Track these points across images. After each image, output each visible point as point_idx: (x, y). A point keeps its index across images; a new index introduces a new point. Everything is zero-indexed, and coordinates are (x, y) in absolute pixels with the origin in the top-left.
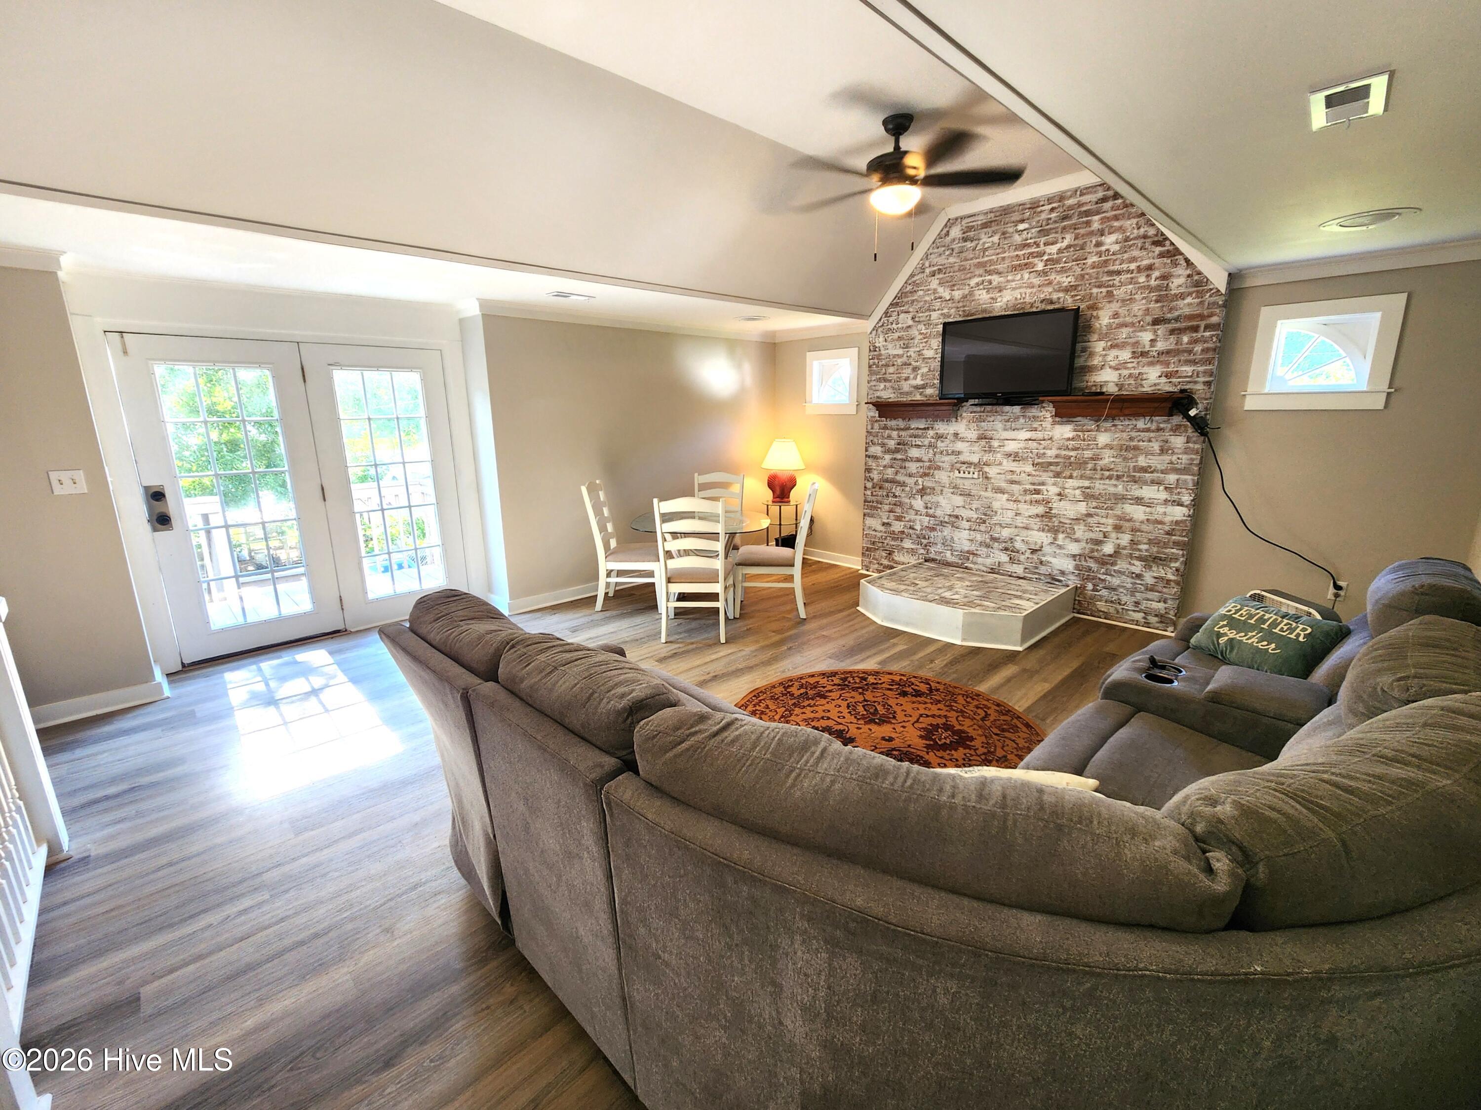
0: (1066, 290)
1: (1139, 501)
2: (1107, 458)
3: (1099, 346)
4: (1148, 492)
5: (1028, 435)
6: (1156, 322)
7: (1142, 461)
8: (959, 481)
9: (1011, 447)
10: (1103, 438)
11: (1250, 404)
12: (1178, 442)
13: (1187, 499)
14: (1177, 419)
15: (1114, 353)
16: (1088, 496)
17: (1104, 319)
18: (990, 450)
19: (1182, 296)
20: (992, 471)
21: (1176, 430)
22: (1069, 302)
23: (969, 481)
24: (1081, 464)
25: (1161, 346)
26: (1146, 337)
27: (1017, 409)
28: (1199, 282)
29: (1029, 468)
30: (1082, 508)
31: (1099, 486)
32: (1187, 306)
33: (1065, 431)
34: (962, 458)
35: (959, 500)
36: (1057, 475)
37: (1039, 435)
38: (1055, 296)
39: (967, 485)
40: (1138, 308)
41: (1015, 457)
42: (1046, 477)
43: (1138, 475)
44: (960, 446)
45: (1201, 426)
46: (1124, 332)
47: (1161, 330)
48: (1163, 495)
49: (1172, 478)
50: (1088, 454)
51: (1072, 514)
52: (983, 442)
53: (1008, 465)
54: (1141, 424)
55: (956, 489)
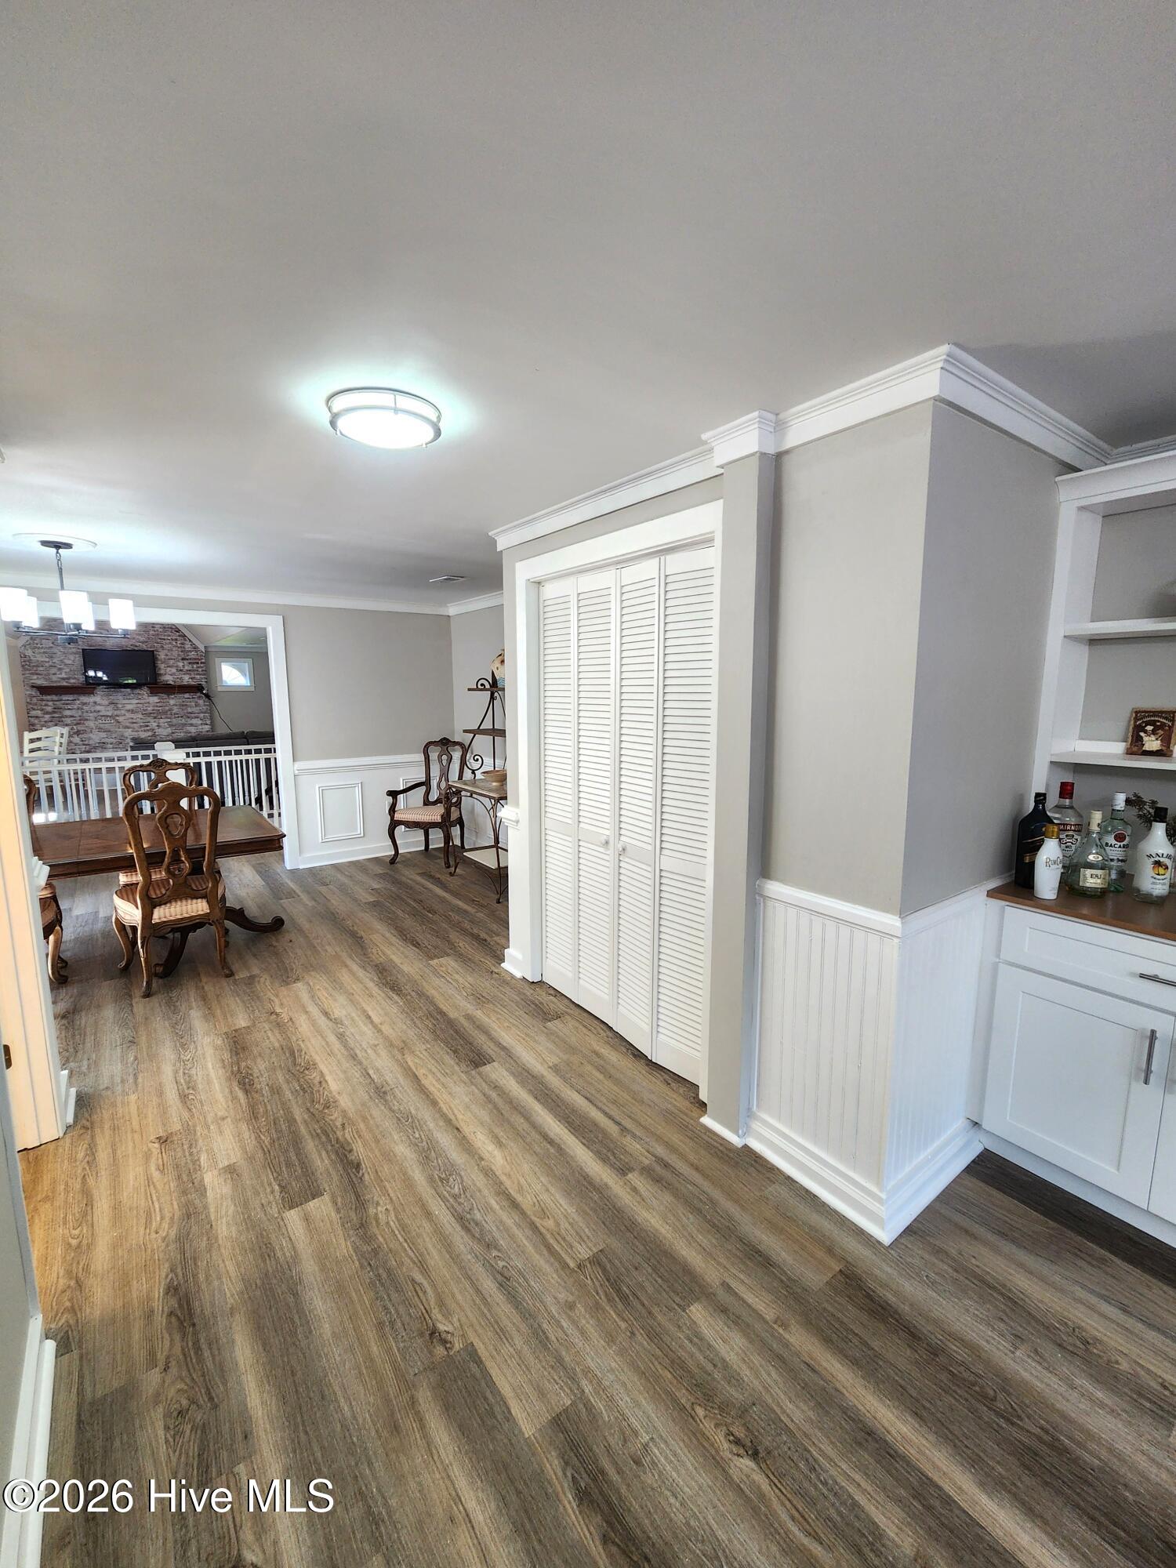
0: (143, 642)
1: (192, 725)
2: (176, 709)
3: (162, 666)
4: (194, 721)
5: (137, 701)
6: (183, 659)
7: (189, 710)
8: (102, 726)
9: (129, 707)
10: (172, 702)
11: (219, 689)
12: (201, 702)
13: (208, 722)
14: (199, 694)
15: (169, 669)
16: (171, 726)
17: (162, 655)
18: (118, 709)
19: (191, 651)
20: (120, 719)
21: (199, 697)
22: (144, 647)
23: (108, 724)
24: (165, 713)
25: (186, 668)
26: (181, 664)
27: (128, 690)
28: (196, 648)
29: (140, 716)
30: (169, 730)
31: (174, 721)
32: (193, 655)
33: (154, 699)
34: (101, 714)
35: (104, 735)
36: (155, 718)
37: (142, 701)
38: (138, 644)
39: (107, 726)
40: (175, 653)
41: (132, 711)
42: (149, 719)
43: (189, 716)
44: (98, 708)
45: (207, 696)
46: (171, 662)
47: (186, 662)
48: (200, 722)
49: (202, 715)
50: (167, 708)
51: (165, 734)
52: (113, 706)
53: (129, 715)
54: (187, 695)
55: (100, 729)
